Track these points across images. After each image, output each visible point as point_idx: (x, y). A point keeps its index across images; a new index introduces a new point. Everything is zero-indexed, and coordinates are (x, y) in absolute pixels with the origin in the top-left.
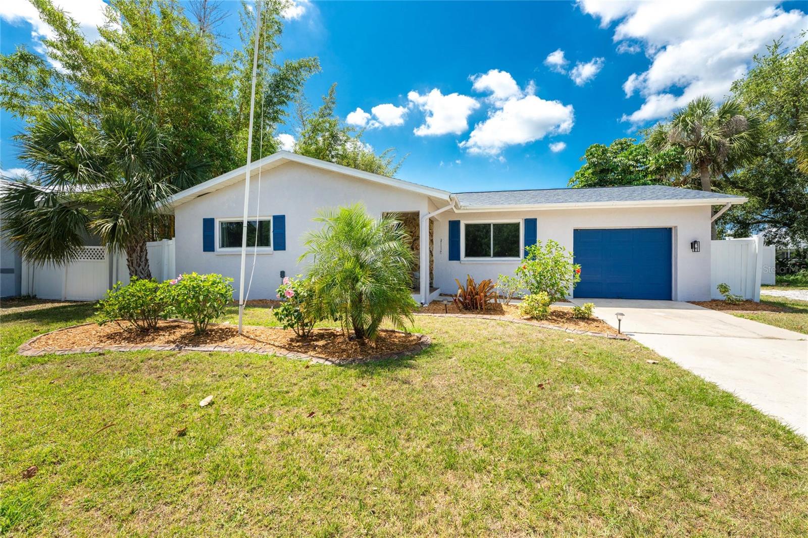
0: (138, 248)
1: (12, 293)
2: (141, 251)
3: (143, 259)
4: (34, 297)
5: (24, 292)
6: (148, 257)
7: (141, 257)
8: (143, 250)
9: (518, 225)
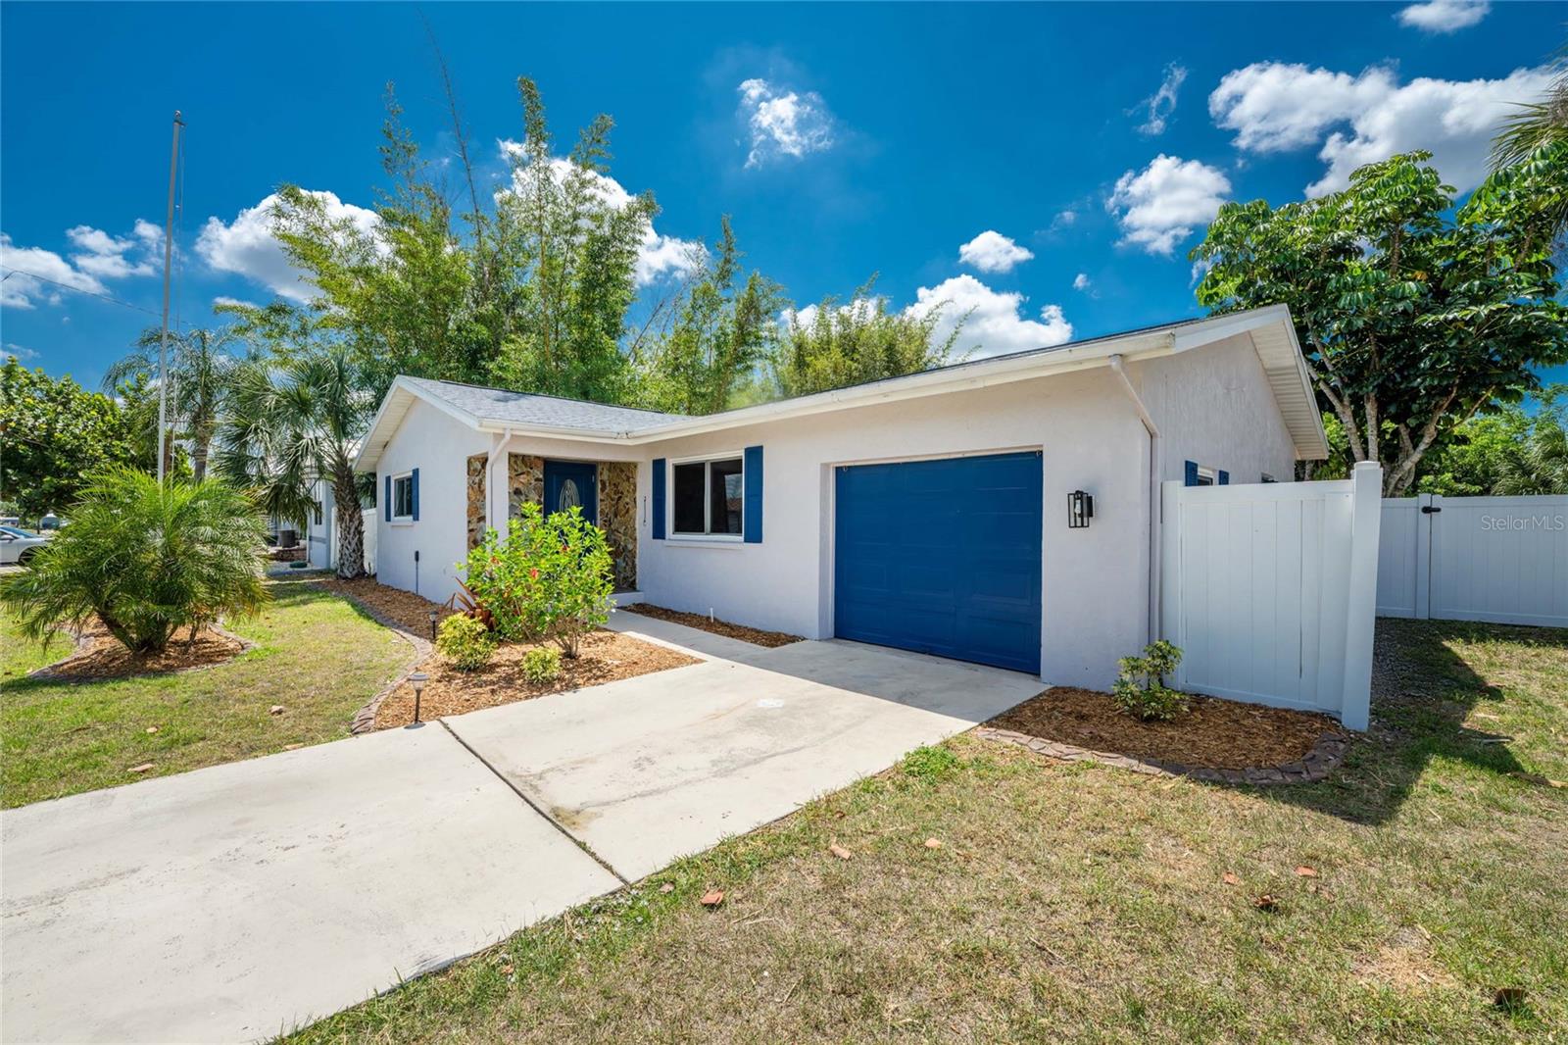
9: (740, 461)
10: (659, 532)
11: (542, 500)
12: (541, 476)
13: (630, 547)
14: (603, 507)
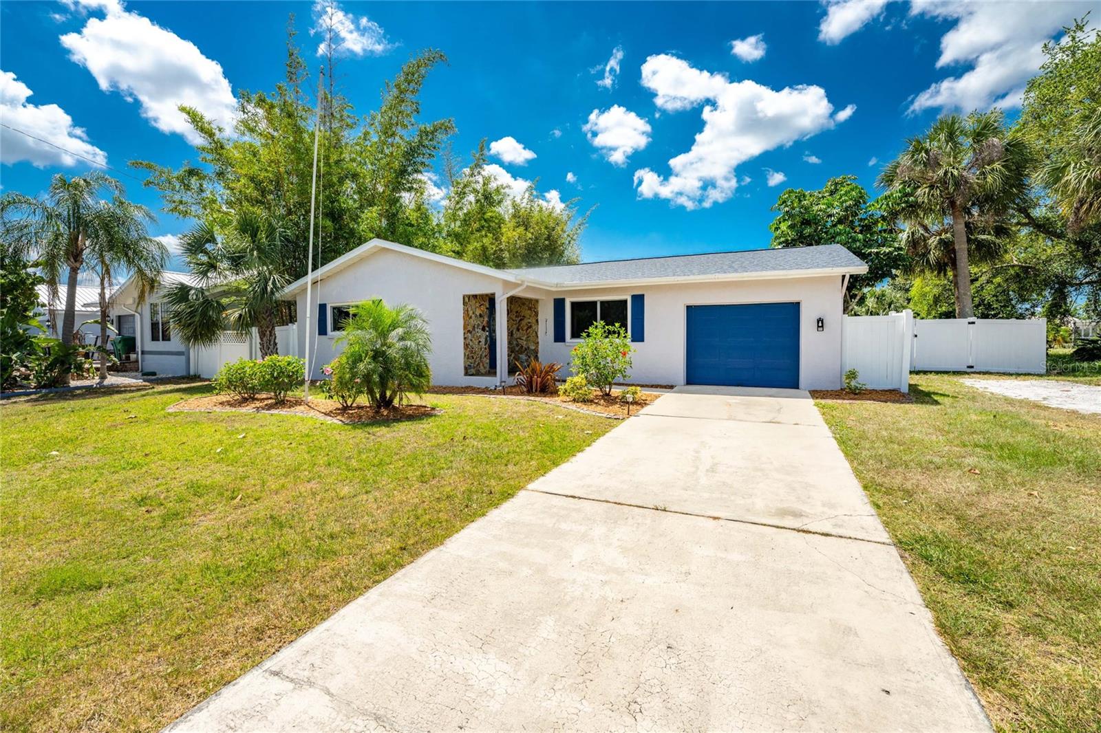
0: (268, 332)
1: (184, 373)
2: (271, 335)
3: (272, 343)
4: (199, 377)
5: (192, 373)
6: (277, 341)
7: (270, 341)
8: (272, 333)
9: (626, 301)
10: (559, 337)
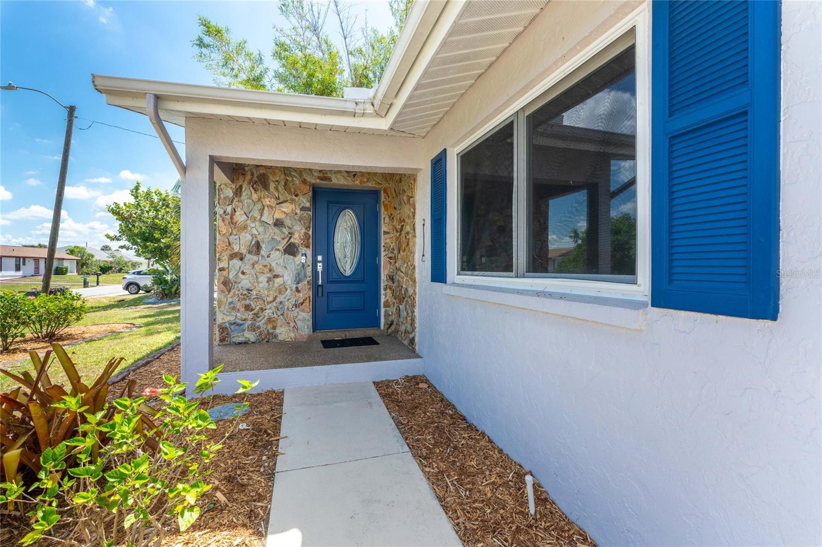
10: (439, 274)
11: (310, 233)
12: (308, 205)
13: (411, 291)
14: (388, 241)
